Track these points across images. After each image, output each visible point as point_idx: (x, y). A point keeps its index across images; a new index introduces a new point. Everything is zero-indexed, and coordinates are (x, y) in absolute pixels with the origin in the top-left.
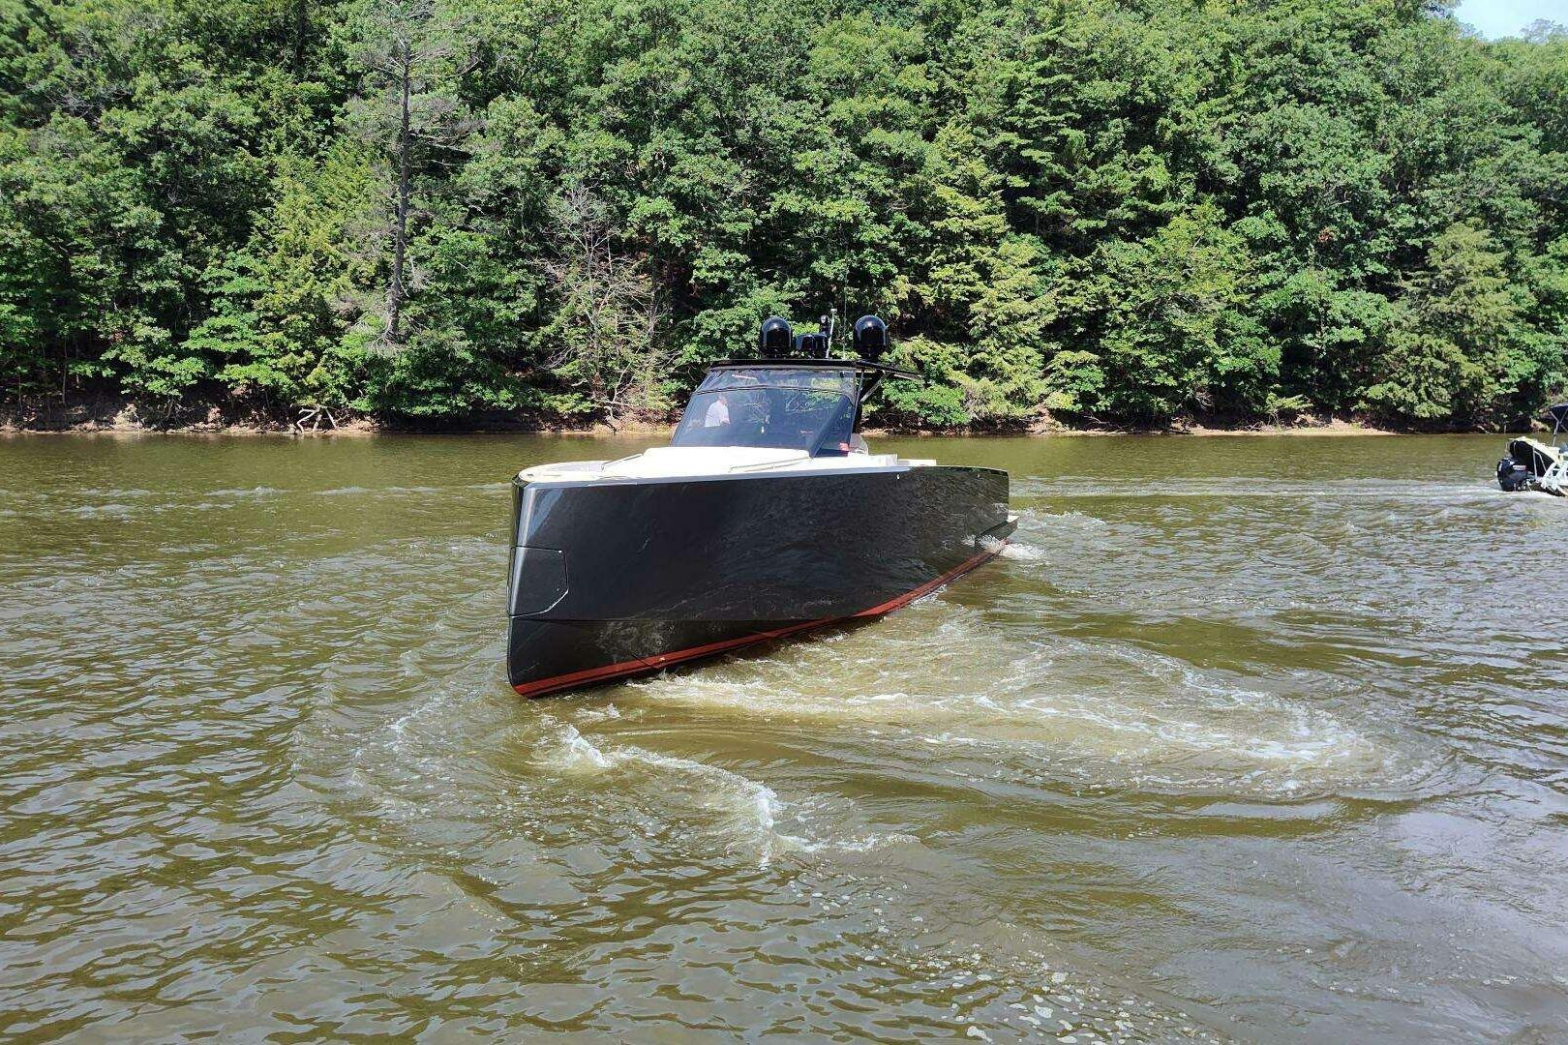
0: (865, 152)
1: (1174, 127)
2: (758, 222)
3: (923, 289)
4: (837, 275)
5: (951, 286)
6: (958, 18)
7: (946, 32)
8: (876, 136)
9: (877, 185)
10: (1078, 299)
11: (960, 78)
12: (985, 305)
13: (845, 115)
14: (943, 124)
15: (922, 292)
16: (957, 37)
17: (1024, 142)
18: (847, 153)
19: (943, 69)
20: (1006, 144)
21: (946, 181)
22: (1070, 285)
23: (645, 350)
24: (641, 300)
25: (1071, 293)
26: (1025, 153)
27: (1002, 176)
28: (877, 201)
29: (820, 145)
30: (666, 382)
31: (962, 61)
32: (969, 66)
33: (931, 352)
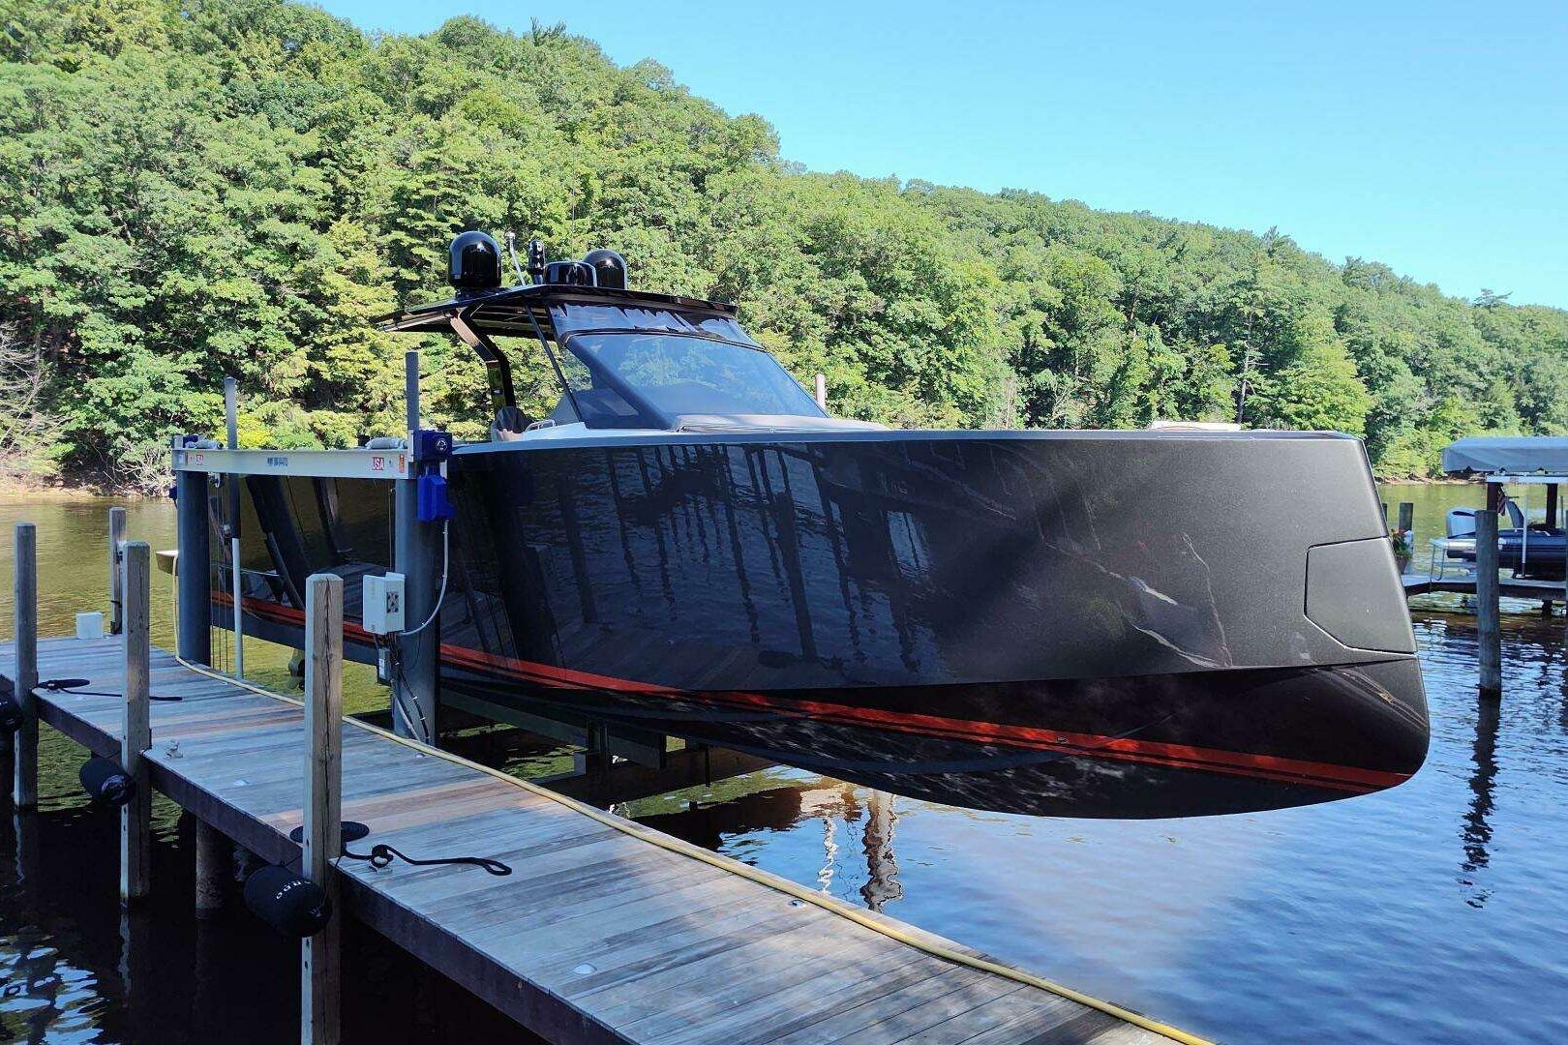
0: (260, 238)
1: (547, 238)
2: (151, 298)
3: (321, 366)
4: (233, 352)
5: (347, 364)
6: (353, 124)
7: (339, 136)
8: (272, 225)
9: (272, 270)
10: (466, 379)
11: (353, 178)
12: (380, 382)
13: (243, 205)
14: (337, 219)
15: (321, 369)
16: (351, 141)
17: (415, 241)
18: (241, 240)
19: (336, 167)
20: (396, 241)
21: (339, 270)
22: (459, 366)
23: (27, 416)
24: (24, 367)
25: (459, 373)
26: (415, 251)
27: (395, 269)
28: (271, 286)
29: (215, 232)
30: (52, 446)
31: (355, 163)
32: (362, 169)
33: (330, 421)
